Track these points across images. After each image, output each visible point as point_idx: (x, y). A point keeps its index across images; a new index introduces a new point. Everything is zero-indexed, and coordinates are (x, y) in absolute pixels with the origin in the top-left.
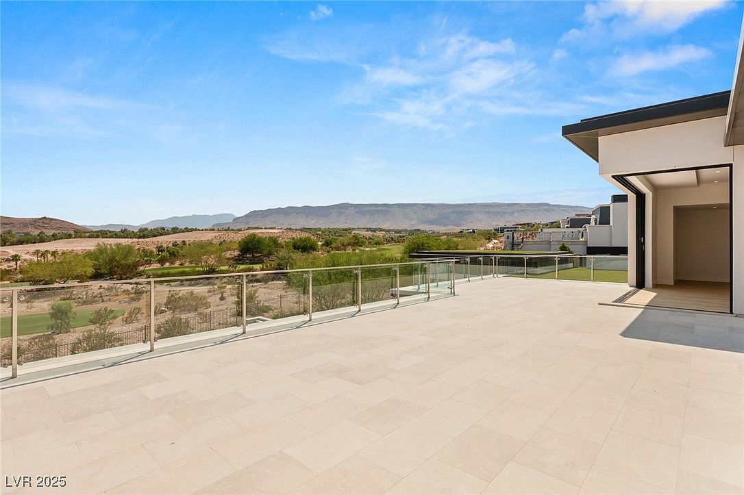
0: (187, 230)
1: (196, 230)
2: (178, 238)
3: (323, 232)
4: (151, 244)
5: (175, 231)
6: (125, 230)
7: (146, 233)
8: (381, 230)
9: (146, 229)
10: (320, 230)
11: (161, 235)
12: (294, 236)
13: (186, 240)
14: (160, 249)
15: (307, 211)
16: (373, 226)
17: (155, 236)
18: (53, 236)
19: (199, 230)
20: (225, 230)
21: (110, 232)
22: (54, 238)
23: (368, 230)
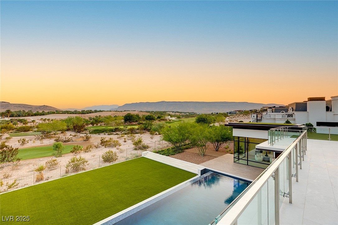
0: (100, 111)
1: (104, 111)
2: (97, 114)
3: (155, 113)
4: (87, 117)
5: (96, 111)
6: (76, 111)
7: (84, 112)
8: (178, 112)
9: (84, 111)
10: (153, 112)
11: (90, 113)
12: (143, 114)
13: (101, 115)
14: (91, 119)
15: (148, 104)
16: (175, 111)
17: (88, 113)
18: (48, 112)
19: (105, 111)
20: (116, 111)
21: (70, 111)
22: (48, 113)
23: (173, 112)
